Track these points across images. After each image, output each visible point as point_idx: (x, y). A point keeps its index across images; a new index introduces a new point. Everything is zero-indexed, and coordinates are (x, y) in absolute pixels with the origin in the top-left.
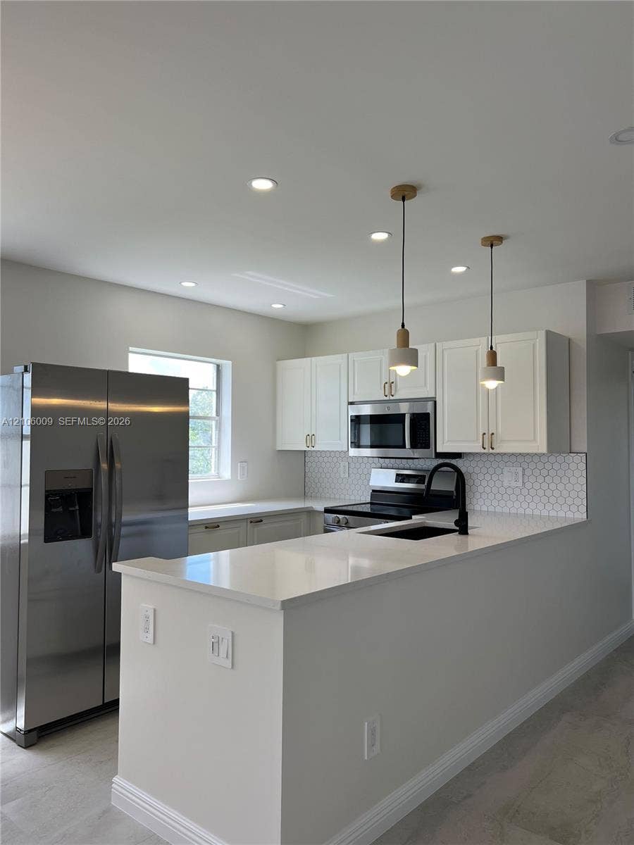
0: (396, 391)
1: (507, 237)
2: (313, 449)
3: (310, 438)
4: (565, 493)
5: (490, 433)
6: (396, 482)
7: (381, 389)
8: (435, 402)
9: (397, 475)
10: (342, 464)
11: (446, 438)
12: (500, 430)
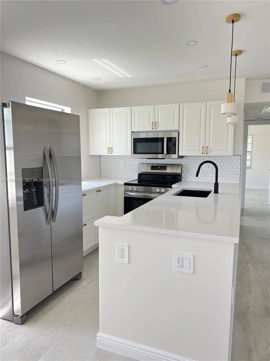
0: (158, 126)
1: (245, 51)
2: (111, 155)
3: (110, 149)
4: (231, 173)
5: (206, 147)
6: (151, 170)
7: (150, 125)
8: (179, 132)
9: (152, 166)
10: (121, 161)
11: (184, 149)
12: (211, 145)
